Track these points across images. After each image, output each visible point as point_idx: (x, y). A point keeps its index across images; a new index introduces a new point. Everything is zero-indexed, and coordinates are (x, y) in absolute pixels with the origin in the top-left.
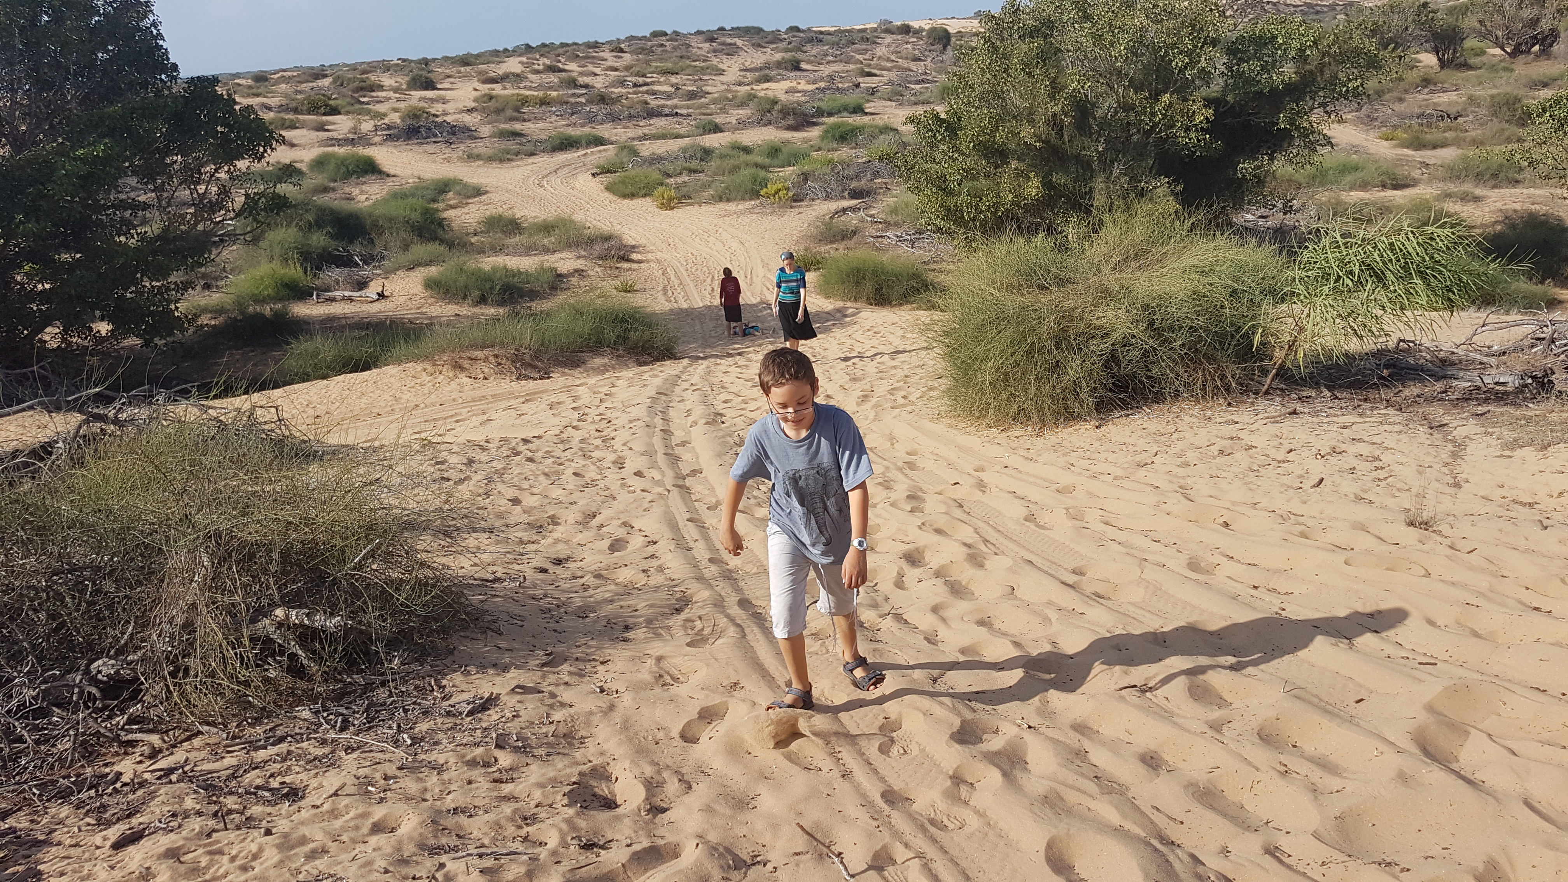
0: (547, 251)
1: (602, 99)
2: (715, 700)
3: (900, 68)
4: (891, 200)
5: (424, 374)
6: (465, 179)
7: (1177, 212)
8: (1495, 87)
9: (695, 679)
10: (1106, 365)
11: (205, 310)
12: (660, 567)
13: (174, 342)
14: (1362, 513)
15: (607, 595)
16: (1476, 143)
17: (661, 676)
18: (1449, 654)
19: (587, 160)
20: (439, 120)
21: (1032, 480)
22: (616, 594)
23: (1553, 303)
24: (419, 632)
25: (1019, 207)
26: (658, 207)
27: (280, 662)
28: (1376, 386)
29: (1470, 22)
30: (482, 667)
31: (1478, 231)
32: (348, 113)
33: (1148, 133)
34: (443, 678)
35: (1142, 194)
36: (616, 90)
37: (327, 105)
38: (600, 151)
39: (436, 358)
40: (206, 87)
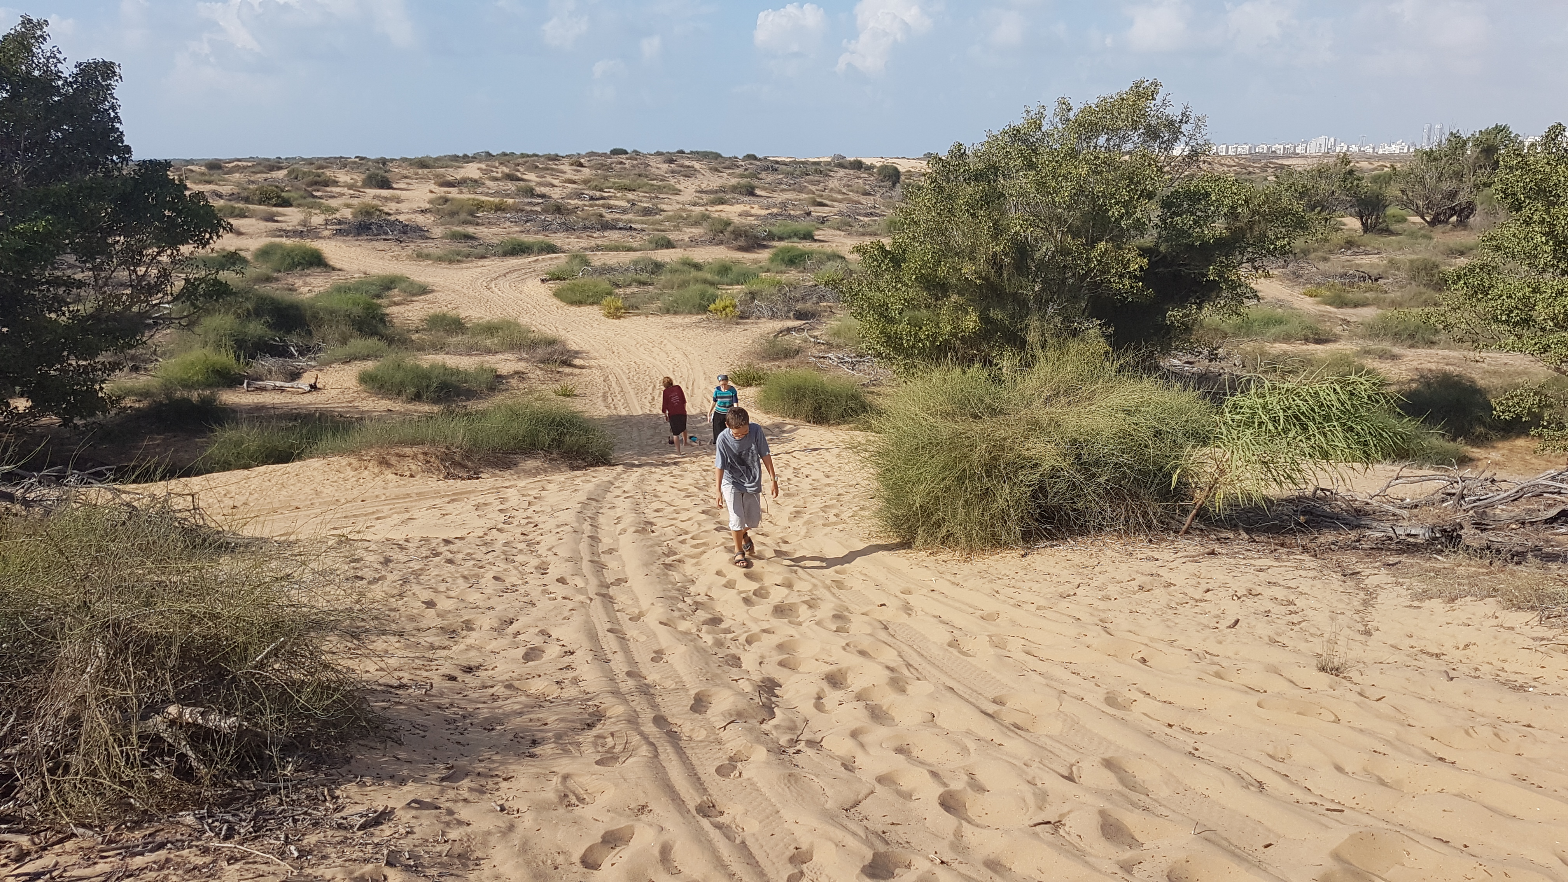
0: (489, 351)
1: (558, 209)
2: (621, 823)
3: (850, 201)
4: (834, 324)
5: (349, 468)
6: (412, 278)
7: (1106, 353)
8: (1414, 252)
9: (602, 800)
10: (1034, 496)
11: (129, 392)
12: (575, 678)
13: (94, 423)
14: (1275, 656)
15: (517, 707)
16: (1395, 304)
17: (566, 796)
18: (1356, 801)
19: (538, 266)
20: (392, 218)
21: (957, 605)
22: (526, 706)
23: (1464, 461)
24: (316, 738)
25: (957, 338)
26: (605, 315)
27: (168, 763)
28: (1292, 532)
29: (1393, 190)
30: (379, 779)
31: (1393, 388)
32: (299, 206)
33: (1082, 278)
34: (337, 788)
35: (1074, 334)
36: (573, 202)
37: (279, 197)
38: (551, 259)
39: (363, 452)
40: (157, 171)
